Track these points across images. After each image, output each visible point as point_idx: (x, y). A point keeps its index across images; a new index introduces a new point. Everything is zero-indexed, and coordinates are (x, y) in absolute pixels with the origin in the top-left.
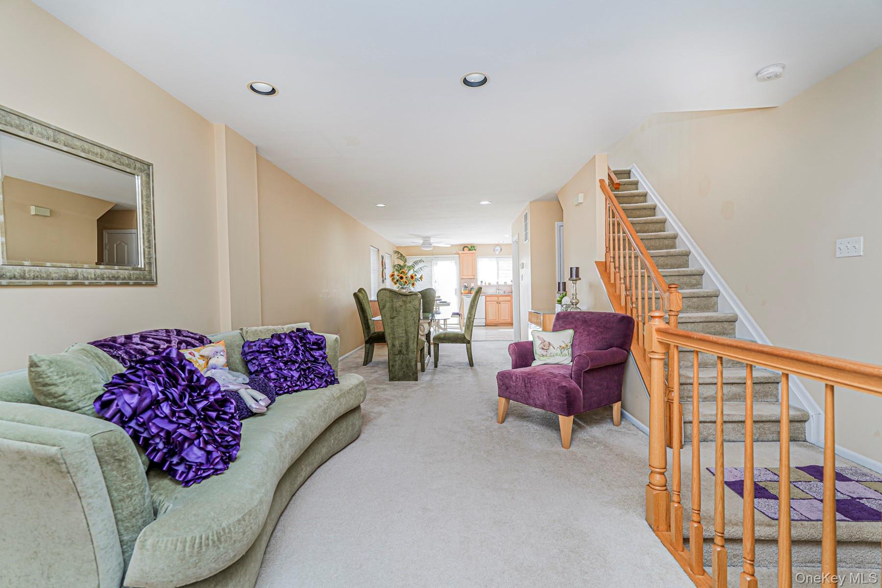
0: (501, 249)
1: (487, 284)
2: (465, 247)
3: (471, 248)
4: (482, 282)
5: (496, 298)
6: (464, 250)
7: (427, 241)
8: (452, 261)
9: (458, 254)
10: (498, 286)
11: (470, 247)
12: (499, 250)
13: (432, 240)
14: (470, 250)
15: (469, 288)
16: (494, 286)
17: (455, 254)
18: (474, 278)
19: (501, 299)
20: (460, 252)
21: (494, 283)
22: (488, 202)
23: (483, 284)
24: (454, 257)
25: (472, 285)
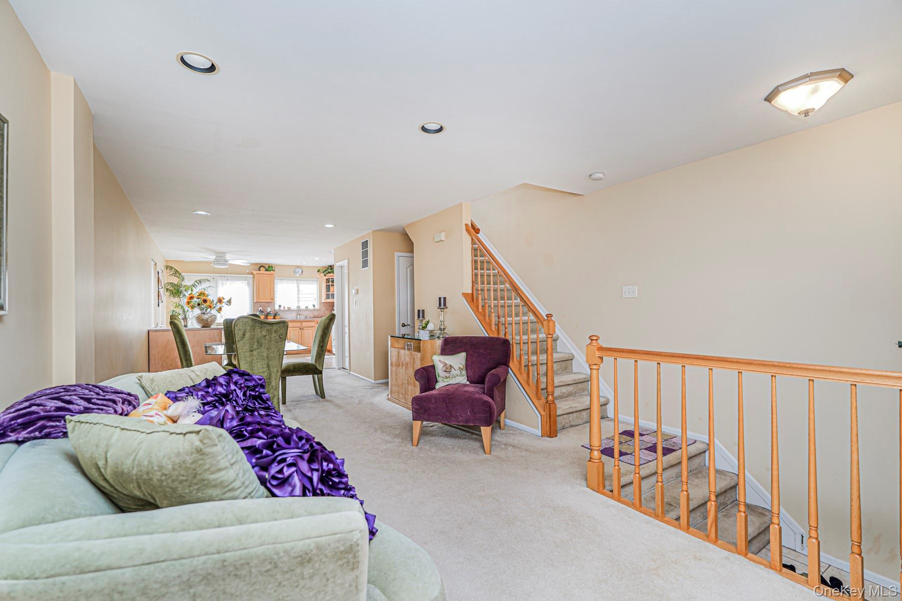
0: (302, 272)
1: (286, 309)
2: (261, 266)
3: (269, 268)
4: (280, 306)
5: (299, 324)
6: (259, 270)
7: (221, 258)
8: (244, 282)
9: (252, 274)
10: (299, 311)
11: (267, 268)
12: (300, 272)
13: (228, 257)
14: (267, 270)
15: (266, 313)
16: (294, 311)
17: (248, 274)
18: (271, 302)
19: (304, 324)
20: (255, 272)
21: (294, 307)
22: (332, 226)
23: (282, 308)
24: (246, 277)
25: (269, 310)
